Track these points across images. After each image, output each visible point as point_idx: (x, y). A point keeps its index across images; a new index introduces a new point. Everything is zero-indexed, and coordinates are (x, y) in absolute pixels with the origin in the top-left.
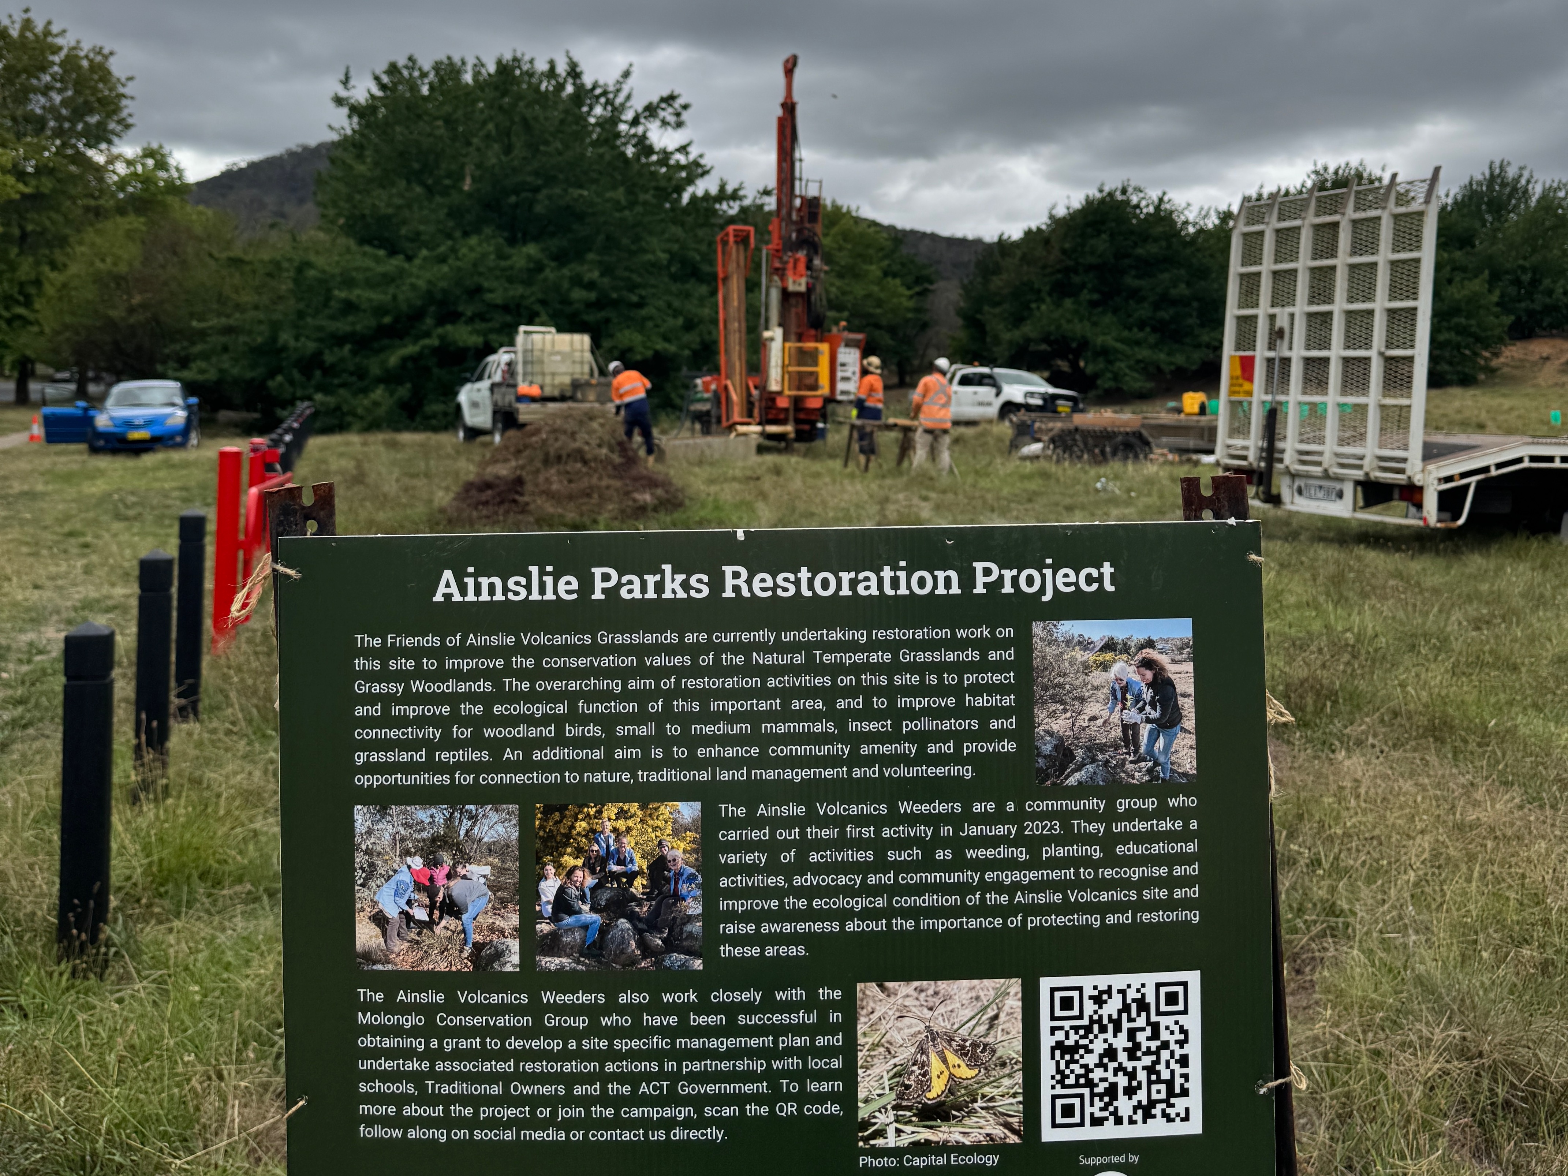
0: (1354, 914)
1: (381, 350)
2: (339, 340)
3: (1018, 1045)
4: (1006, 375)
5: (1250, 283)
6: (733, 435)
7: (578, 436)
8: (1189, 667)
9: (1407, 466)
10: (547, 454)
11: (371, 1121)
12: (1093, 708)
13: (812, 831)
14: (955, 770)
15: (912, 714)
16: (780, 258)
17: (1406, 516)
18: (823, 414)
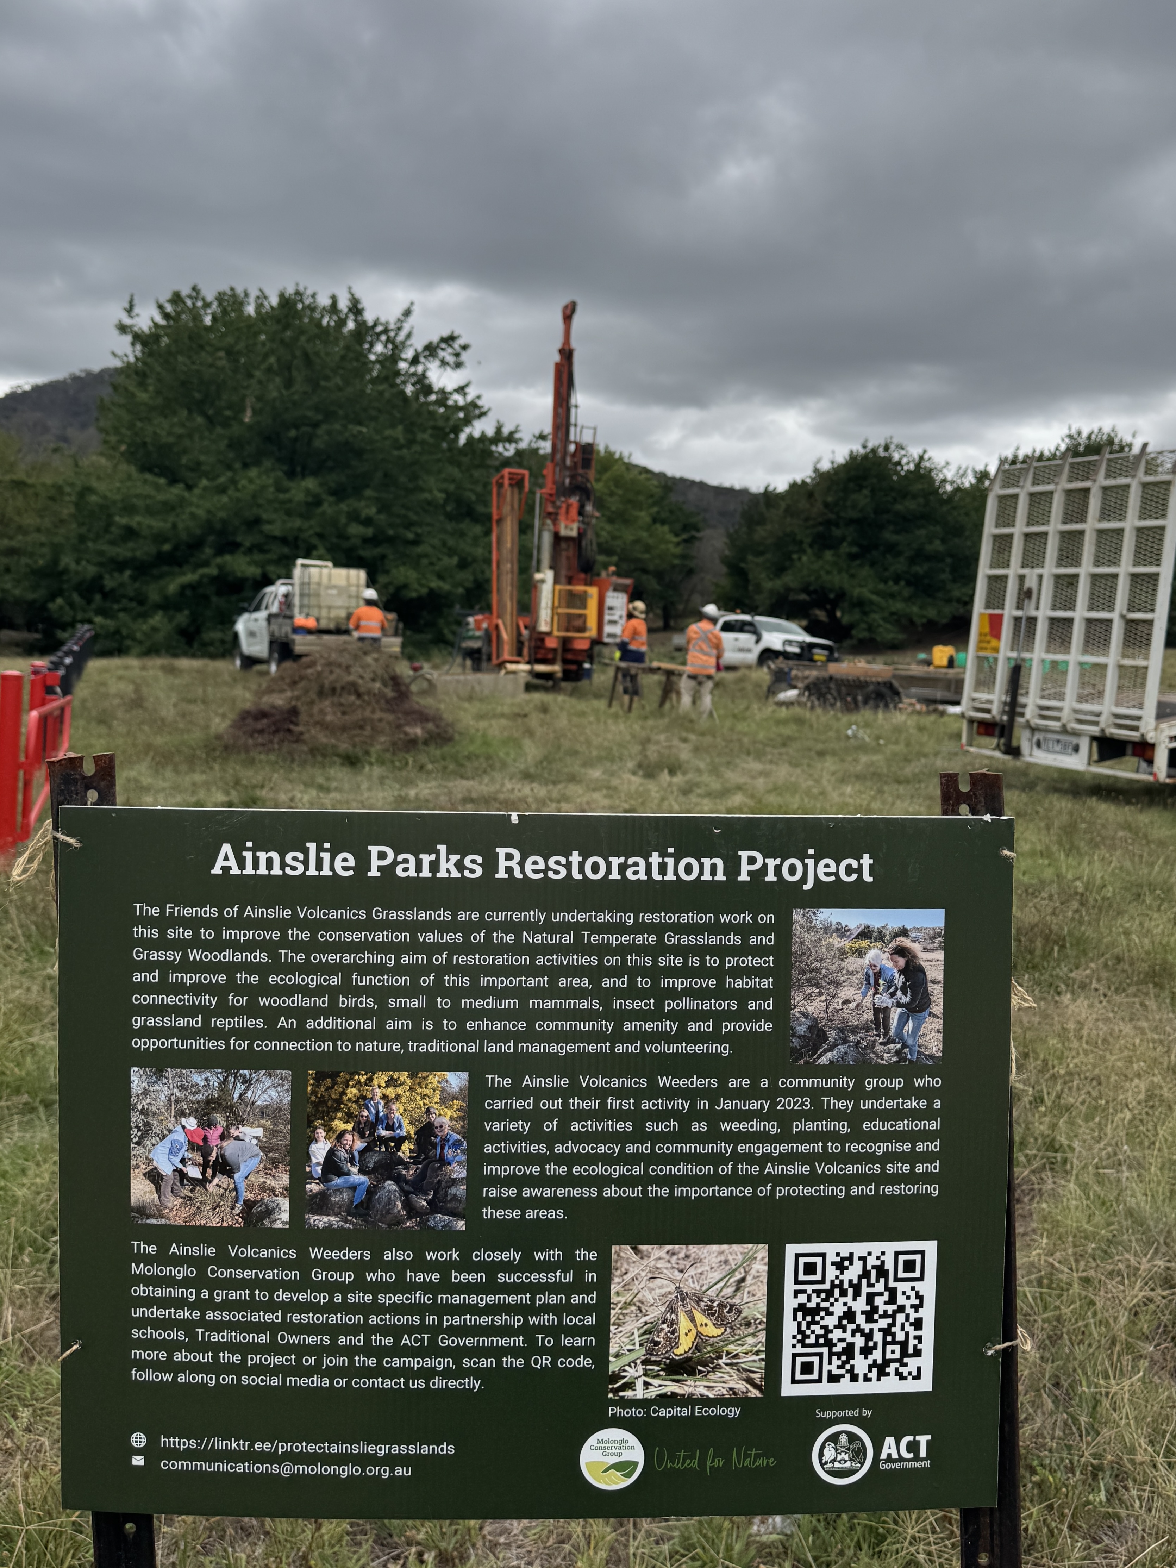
0: (1072, 1149)
1: (161, 576)
2: (120, 565)
3: (763, 1306)
4: (767, 623)
5: (1003, 543)
6: (503, 672)
7: (353, 670)
8: (940, 955)
9: (1141, 724)
10: (322, 687)
11: (142, 1365)
12: (847, 992)
13: (574, 1102)
14: (713, 1048)
15: (674, 994)
16: (553, 503)
17: (1137, 771)
18: (590, 655)
